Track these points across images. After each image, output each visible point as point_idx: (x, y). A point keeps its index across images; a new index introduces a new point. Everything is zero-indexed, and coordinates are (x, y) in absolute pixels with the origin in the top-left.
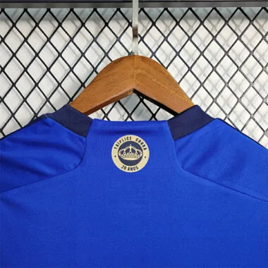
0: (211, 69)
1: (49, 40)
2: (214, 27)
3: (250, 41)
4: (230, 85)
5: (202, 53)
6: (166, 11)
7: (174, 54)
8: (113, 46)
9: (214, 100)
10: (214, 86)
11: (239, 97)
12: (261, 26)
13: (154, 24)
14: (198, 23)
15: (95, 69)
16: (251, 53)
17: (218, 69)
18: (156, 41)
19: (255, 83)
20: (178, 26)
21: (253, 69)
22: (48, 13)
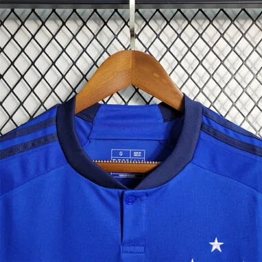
0: (198, 63)
1: (54, 37)
2: (201, 26)
3: (232, 39)
4: (215, 77)
5: (190, 49)
6: (157, 12)
7: (165, 49)
8: (111, 43)
9: (201, 90)
10: (201, 78)
11: (222, 87)
12: (242, 26)
13: (147, 23)
14: (187, 22)
15: (95, 63)
16: (233, 49)
17: (203, 63)
18: (149, 39)
19: (237, 75)
20: (168, 26)
21: (234, 63)
22: (54, 13)
